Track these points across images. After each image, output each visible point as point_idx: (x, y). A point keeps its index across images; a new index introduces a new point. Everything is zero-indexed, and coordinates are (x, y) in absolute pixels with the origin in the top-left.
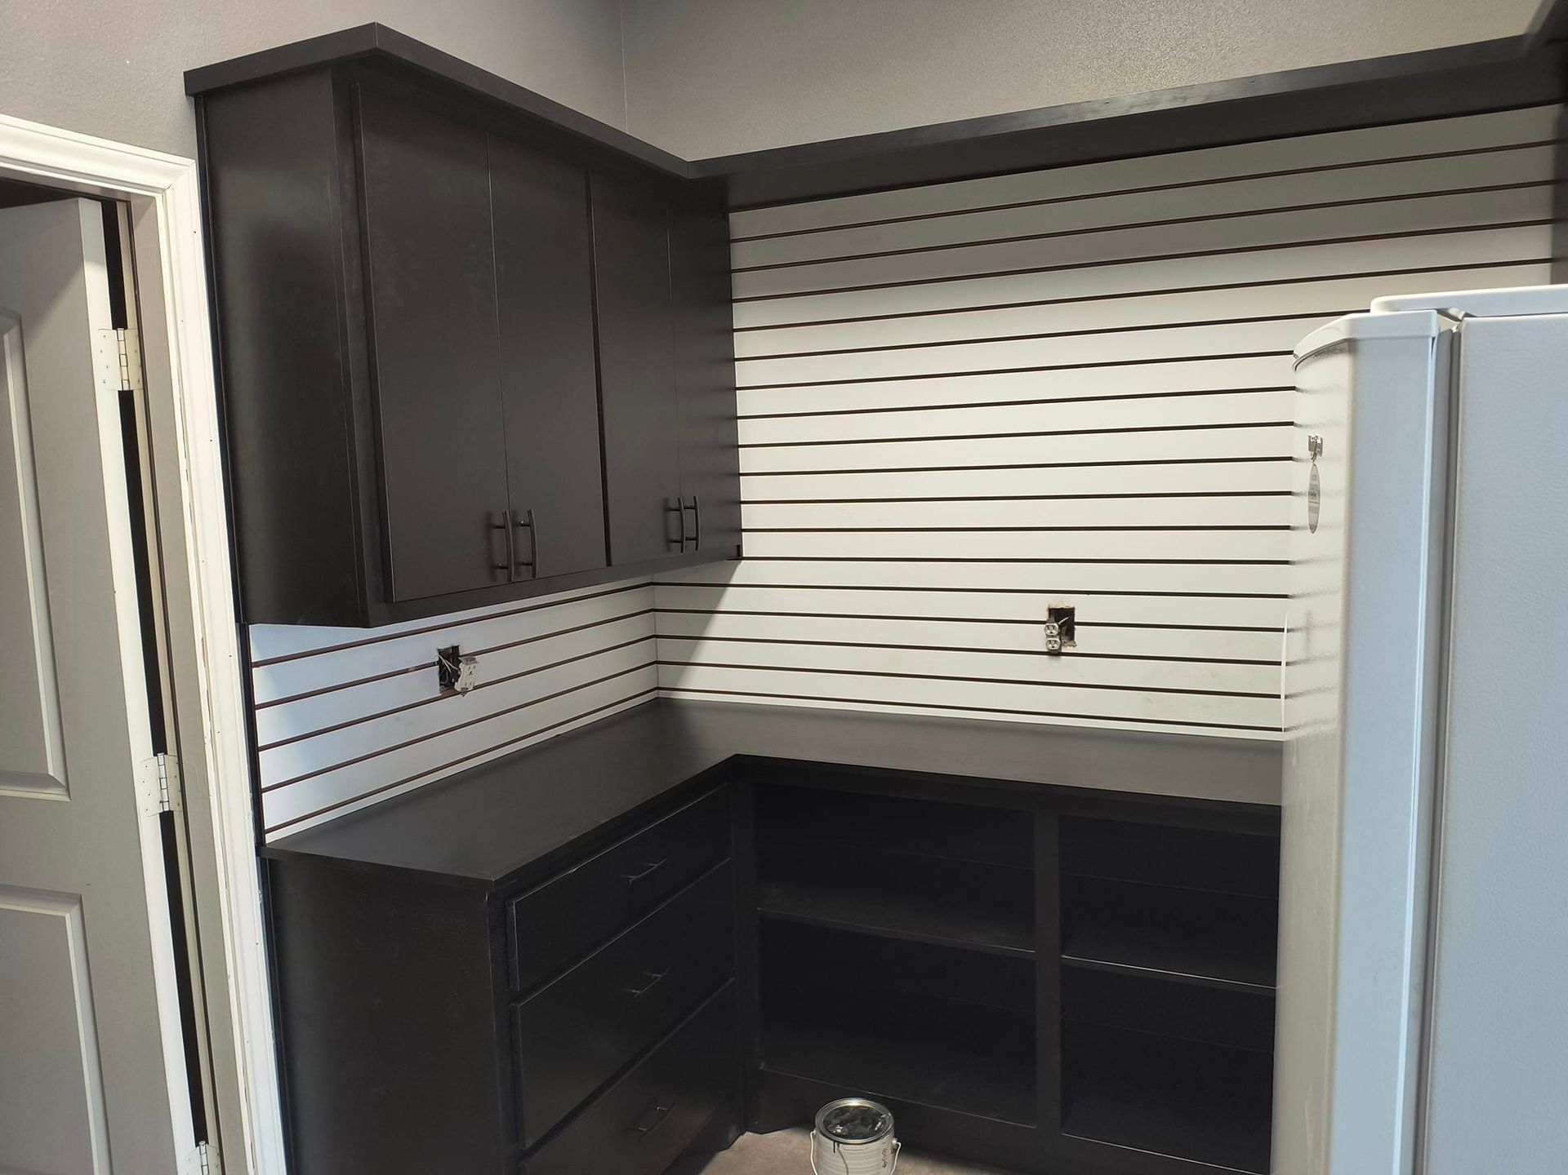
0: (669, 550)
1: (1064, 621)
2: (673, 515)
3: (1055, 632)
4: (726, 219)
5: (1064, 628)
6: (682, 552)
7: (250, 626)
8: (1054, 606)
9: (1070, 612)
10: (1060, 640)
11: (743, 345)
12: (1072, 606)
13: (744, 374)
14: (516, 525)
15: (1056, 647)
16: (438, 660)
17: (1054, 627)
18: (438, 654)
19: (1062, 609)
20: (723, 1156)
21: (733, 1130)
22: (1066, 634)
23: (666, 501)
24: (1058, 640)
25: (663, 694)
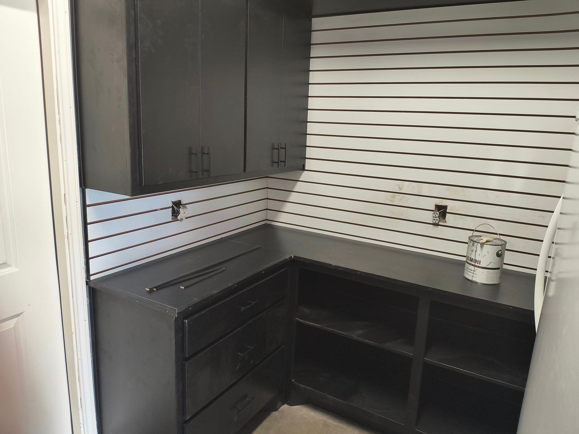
0: (272, 166)
1: (442, 211)
2: (276, 151)
3: (437, 216)
4: (311, 21)
5: (441, 214)
6: (278, 167)
7: (86, 189)
8: (438, 204)
9: (445, 207)
10: (439, 219)
11: (313, 77)
12: (446, 205)
13: (313, 90)
14: (203, 153)
15: (437, 222)
16: (172, 206)
17: (437, 213)
18: (172, 203)
19: (441, 206)
20: (275, 414)
21: (280, 403)
22: (442, 216)
23: (273, 144)
24: (438, 219)
25: (269, 222)
